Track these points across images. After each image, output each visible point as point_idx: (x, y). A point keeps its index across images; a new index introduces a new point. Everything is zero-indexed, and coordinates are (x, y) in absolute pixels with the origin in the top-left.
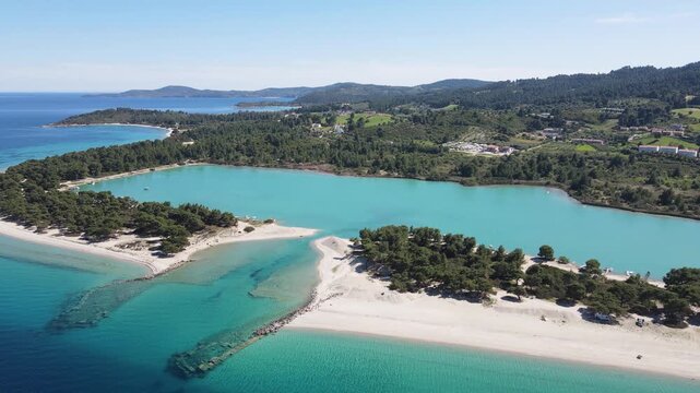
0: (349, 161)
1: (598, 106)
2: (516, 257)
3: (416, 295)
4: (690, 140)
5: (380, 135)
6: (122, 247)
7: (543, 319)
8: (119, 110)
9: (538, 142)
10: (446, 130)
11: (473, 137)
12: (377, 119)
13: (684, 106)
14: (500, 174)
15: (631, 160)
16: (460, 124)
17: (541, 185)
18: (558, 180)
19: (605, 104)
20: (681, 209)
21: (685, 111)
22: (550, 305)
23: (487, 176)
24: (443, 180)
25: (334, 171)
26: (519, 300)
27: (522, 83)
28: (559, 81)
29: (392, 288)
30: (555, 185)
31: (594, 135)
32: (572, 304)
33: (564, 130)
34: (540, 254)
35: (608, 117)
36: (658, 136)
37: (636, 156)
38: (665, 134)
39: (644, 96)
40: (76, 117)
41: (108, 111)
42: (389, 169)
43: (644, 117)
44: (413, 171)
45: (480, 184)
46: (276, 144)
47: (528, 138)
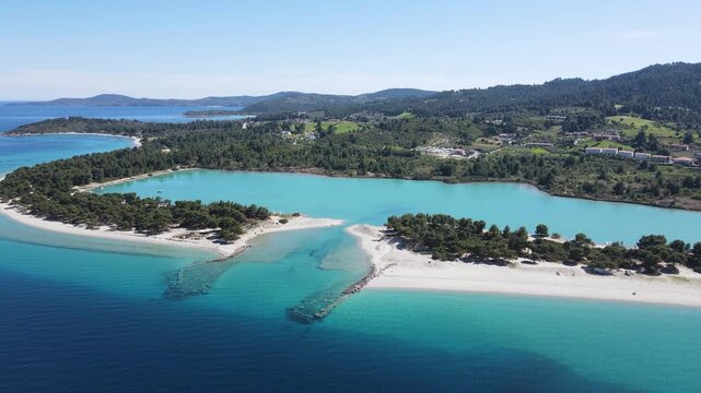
0: (336, 165)
1: (542, 114)
2: (522, 232)
3: (454, 263)
4: (625, 143)
5: (353, 141)
6: (181, 237)
7: (558, 274)
8: (71, 119)
9: (497, 146)
10: (413, 136)
11: (438, 142)
12: (344, 127)
13: (615, 115)
14: (477, 173)
15: (581, 161)
16: (424, 130)
17: (513, 181)
18: (526, 177)
19: (548, 112)
20: (632, 197)
21: (617, 118)
22: (559, 265)
23: (465, 175)
24: (427, 179)
25: (325, 174)
26: (534, 263)
27: (465, 93)
28: (499, 91)
29: (434, 258)
30: (524, 182)
31: (543, 139)
32: (574, 264)
33: (518, 135)
34: (537, 232)
35: (552, 124)
36: (599, 139)
37: (585, 157)
38: (604, 138)
39: (580, 105)
40: (26, 126)
41: (59, 120)
42: (375, 171)
43: (583, 124)
44: (399, 172)
45: (462, 182)
46: (258, 150)
47: (487, 143)
